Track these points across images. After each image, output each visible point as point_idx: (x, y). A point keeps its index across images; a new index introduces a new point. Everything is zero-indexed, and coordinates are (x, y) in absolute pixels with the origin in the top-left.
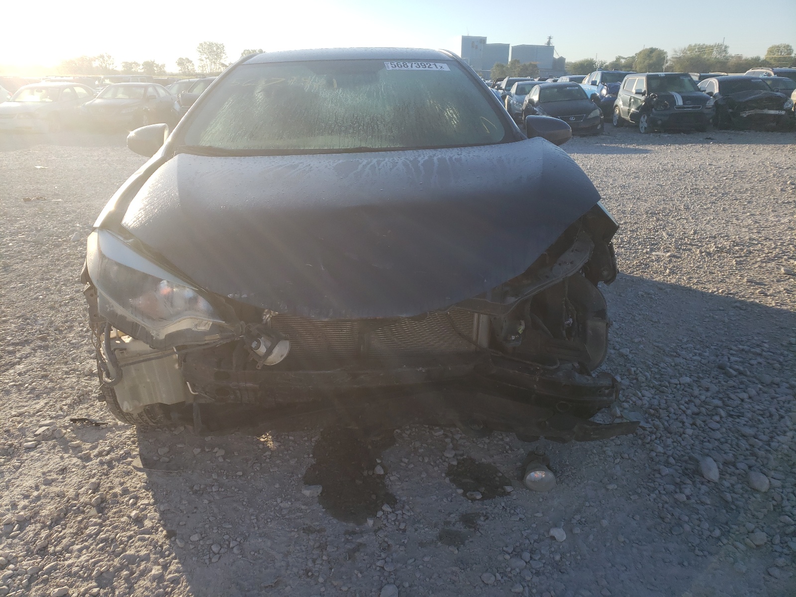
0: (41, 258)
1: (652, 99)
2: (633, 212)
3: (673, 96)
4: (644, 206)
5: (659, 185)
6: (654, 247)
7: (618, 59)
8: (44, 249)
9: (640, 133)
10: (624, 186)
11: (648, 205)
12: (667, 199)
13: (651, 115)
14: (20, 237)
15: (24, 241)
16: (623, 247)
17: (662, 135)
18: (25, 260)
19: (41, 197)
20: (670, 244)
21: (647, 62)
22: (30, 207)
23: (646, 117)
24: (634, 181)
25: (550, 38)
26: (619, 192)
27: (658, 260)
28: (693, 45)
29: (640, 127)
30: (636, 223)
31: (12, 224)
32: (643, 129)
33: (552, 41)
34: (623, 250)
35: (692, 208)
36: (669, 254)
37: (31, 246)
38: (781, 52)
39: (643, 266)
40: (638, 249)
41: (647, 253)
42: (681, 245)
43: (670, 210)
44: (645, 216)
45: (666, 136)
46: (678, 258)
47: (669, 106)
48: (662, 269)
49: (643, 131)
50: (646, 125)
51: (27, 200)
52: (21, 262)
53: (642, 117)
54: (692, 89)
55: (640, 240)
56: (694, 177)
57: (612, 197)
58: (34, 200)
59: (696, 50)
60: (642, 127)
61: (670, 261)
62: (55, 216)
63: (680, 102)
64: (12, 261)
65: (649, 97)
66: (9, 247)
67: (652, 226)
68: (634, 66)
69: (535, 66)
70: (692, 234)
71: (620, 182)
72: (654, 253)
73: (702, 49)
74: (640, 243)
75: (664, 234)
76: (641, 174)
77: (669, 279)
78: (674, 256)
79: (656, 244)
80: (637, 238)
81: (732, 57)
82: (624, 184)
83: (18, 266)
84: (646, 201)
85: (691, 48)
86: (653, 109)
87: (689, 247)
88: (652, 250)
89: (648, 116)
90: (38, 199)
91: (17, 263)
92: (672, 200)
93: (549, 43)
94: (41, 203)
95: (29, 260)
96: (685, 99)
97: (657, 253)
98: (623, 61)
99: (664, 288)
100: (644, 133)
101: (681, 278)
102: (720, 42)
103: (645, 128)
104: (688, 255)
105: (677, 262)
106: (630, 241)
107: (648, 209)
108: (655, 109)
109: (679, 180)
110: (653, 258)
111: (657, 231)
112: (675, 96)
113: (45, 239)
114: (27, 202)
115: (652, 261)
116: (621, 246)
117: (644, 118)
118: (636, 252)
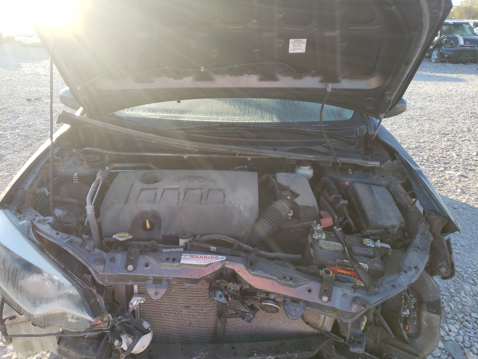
0: (26, 150)
1: (442, 39)
2: (429, 132)
3: (457, 38)
4: (437, 127)
5: (447, 108)
6: (447, 165)
8: (29, 142)
9: (432, 62)
10: (422, 108)
11: (440, 126)
12: (454, 122)
13: (441, 51)
14: (17, 131)
15: (18, 135)
16: (423, 165)
17: (447, 64)
18: (15, 151)
19: (38, 99)
20: (459, 164)
22: (29, 106)
23: (437, 52)
24: (429, 104)
26: (419, 114)
27: (450, 179)
29: (432, 58)
30: (432, 142)
31: (14, 120)
32: (434, 59)
34: (423, 167)
35: (473, 130)
36: (459, 174)
37: (22, 140)
39: (440, 185)
40: (434, 167)
41: (442, 171)
42: (467, 165)
43: (456, 132)
44: (438, 136)
45: (450, 65)
46: (466, 177)
47: (454, 45)
48: (454, 188)
49: (433, 61)
50: (436, 57)
51: (29, 100)
52: (12, 153)
53: (435, 51)
54: (470, 33)
55: (436, 158)
56: (472, 102)
57: (414, 117)
58: (33, 100)
59: (470, 2)
60: (433, 59)
61: (460, 181)
62: (43, 114)
63: (462, 42)
64: (7, 152)
65: (441, 38)
66: (8, 139)
67: (444, 146)
70: (475, 156)
71: (419, 104)
72: (447, 172)
74: (436, 162)
75: (454, 154)
76: (434, 99)
77: (460, 198)
78: (462, 176)
79: (448, 163)
80: (434, 157)
82: (422, 106)
83: (9, 157)
84: (438, 122)
86: (443, 47)
87: (473, 167)
88: (446, 169)
89: (439, 50)
90: (36, 99)
91: (10, 154)
92: (457, 122)
94: (37, 103)
95: (18, 152)
96: (465, 40)
97: (450, 172)
99: (457, 208)
100: (434, 62)
101: (470, 199)
103: (436, 59)
104: (474, 176)
105: (465, 182)
106: (428, 159)
107: (441, 130)
108: (444, 47)
109: (462, 104)
110: (447, 177)
111: (448, 151)
112: (459, 38)
113: (32, 134)
114: (29, 101)
115: (446, 179)
116: (422, 163)
117: (436, 52)
118: (433, 170)
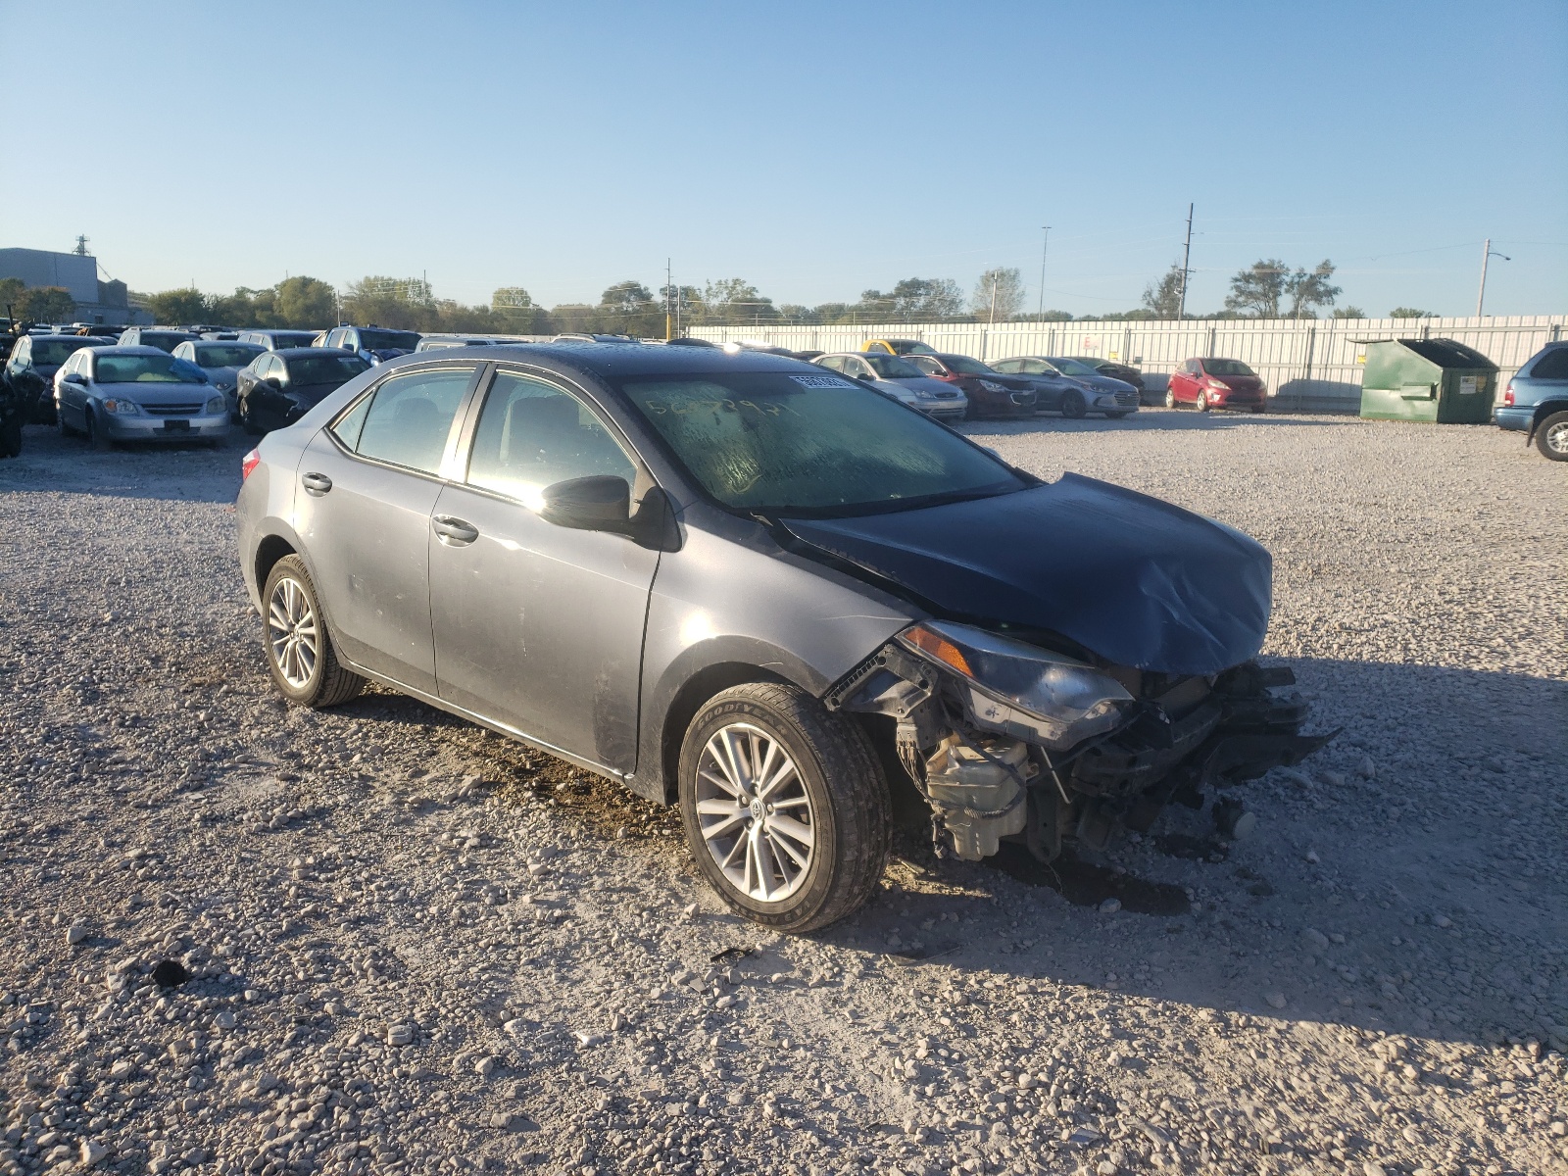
7: (242, 292)
21: (300, 302)
25: (82, 240)
28: (372, 277)
33: (87, 246)
38: (514, 300)
68: (275, 307)
69: (65, 296)
73: (389, 285)
81: (440, 304)
85: (370, 284)
93: (81, 249)
98: (252, 297)
102: (419, 277)
